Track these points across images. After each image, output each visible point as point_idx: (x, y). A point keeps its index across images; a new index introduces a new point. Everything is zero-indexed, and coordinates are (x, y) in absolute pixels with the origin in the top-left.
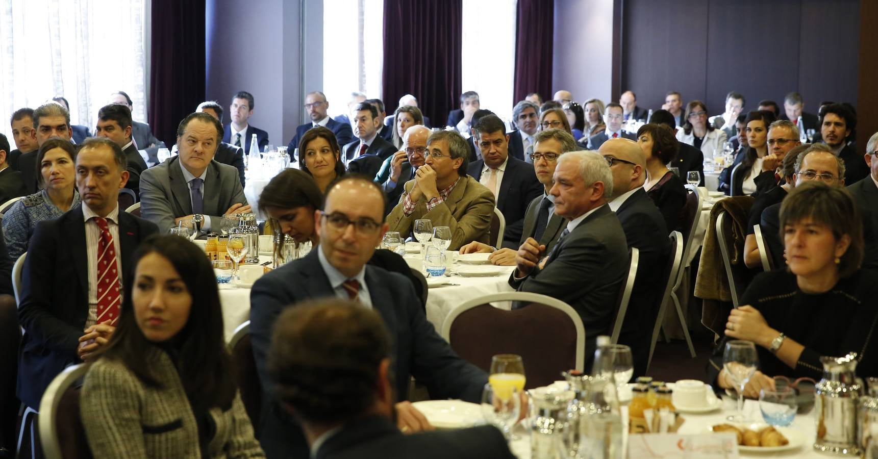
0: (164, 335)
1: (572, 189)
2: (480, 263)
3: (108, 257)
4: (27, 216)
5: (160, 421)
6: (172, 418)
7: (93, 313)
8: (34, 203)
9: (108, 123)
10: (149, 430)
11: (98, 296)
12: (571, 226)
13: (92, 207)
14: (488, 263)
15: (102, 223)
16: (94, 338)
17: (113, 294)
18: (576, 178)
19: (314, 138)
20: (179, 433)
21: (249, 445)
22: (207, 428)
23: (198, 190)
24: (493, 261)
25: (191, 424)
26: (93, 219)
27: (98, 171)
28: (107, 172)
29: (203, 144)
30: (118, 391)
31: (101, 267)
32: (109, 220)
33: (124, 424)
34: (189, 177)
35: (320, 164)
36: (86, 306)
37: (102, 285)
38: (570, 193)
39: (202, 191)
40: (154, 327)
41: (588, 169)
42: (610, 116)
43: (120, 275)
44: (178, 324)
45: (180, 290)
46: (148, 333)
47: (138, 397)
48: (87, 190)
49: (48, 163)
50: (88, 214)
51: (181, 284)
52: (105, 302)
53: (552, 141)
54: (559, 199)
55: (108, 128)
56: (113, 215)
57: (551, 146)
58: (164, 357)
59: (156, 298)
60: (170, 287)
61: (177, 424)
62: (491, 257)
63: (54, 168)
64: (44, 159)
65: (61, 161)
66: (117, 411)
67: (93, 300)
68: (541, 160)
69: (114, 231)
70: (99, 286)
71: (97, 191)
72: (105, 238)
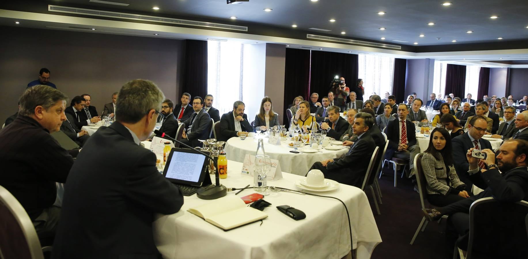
0: (440, 149)
1: (521, 122)
2: (488, 137)
3: (404, 129)
4: (380, 119)
5: (439, 167)
6: (441, 167)
7: (400, 141)
8: (382, 116)
9: (391, 100)
10: (436, 169)
11: (402, 137)
12: (520, 131)
13: (401, 118)
14: (491, 137)
15: (403, 122)
16: (402, 146)
17: (405, 137)
18: (522, 119)
19: (444, 105)
20: (443, 170)
21: (455, 175)
22: (448, 170)
23: (416, 116)
24: (492, 137)
25: (445, 169)
26: (401, 121)
27: (403, 110)
28: (405, 110)
29: (417, 106)
30: (431, 160)
31: (402, 131)
32: (404, 121)
33: (432, 167)
34: (414, 113)
35: (445, 111)
36: (399, 139)
37: (403, 135)
38: (521, 123)
39: (417, 116)
40: (438, 147)
41: (526, 117)
42: (509, 102)
43: (406, 134)
44: (443, 146)
45: (444, 139)
46: (437, 148)
47: (435, 161)
48: (400, 114)
49: (386, 108)
50: (400, 120)
51: (444, 138)
52: (403, 139)
53: (510, 109)
54: (517, 124)
55: (390, 101)
56: (405, 120)
57: (510, 110)
58: (440, 154)
59: (439, 141)
60: (441, 138)
61: (442, 168)
62: (492, 136)
63: (387, 109)
64: (385, 107)
65: (389, 108)
66: (430, 164)
67: (400, 138)
68: (506, 114)
69: (405, 124)
70: (402, 135)
71: (402, 114)
72: (403, 125)
